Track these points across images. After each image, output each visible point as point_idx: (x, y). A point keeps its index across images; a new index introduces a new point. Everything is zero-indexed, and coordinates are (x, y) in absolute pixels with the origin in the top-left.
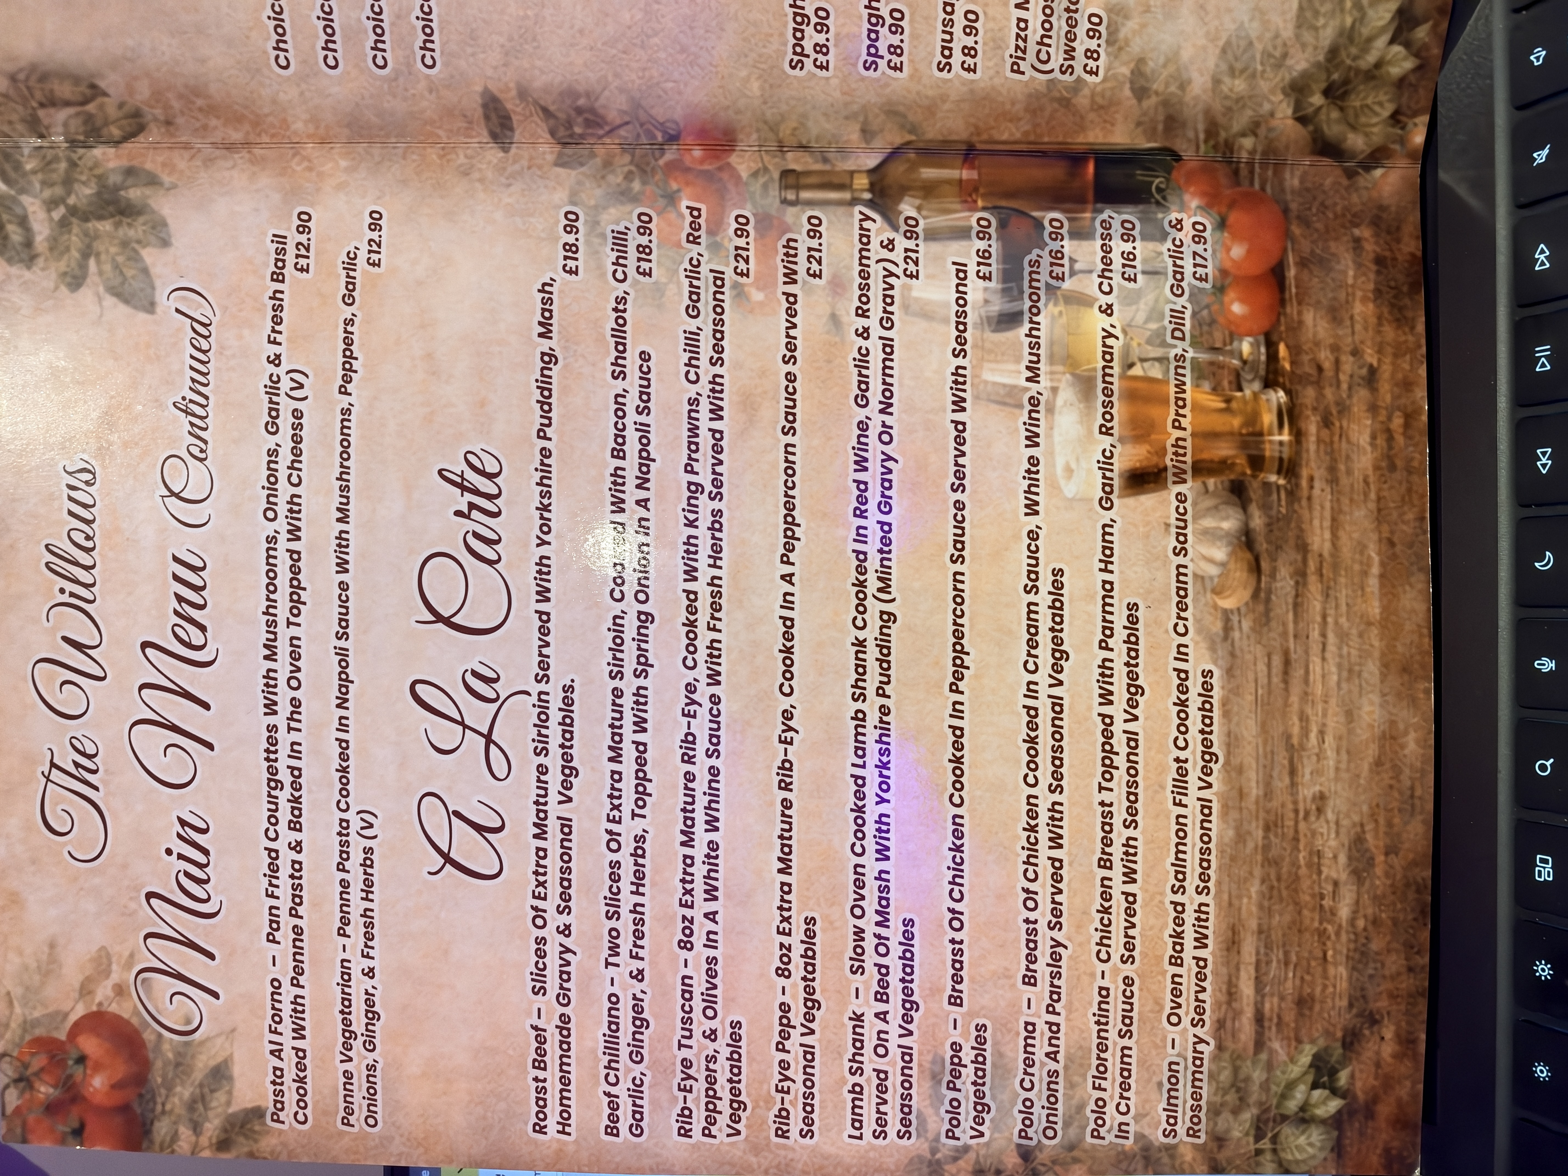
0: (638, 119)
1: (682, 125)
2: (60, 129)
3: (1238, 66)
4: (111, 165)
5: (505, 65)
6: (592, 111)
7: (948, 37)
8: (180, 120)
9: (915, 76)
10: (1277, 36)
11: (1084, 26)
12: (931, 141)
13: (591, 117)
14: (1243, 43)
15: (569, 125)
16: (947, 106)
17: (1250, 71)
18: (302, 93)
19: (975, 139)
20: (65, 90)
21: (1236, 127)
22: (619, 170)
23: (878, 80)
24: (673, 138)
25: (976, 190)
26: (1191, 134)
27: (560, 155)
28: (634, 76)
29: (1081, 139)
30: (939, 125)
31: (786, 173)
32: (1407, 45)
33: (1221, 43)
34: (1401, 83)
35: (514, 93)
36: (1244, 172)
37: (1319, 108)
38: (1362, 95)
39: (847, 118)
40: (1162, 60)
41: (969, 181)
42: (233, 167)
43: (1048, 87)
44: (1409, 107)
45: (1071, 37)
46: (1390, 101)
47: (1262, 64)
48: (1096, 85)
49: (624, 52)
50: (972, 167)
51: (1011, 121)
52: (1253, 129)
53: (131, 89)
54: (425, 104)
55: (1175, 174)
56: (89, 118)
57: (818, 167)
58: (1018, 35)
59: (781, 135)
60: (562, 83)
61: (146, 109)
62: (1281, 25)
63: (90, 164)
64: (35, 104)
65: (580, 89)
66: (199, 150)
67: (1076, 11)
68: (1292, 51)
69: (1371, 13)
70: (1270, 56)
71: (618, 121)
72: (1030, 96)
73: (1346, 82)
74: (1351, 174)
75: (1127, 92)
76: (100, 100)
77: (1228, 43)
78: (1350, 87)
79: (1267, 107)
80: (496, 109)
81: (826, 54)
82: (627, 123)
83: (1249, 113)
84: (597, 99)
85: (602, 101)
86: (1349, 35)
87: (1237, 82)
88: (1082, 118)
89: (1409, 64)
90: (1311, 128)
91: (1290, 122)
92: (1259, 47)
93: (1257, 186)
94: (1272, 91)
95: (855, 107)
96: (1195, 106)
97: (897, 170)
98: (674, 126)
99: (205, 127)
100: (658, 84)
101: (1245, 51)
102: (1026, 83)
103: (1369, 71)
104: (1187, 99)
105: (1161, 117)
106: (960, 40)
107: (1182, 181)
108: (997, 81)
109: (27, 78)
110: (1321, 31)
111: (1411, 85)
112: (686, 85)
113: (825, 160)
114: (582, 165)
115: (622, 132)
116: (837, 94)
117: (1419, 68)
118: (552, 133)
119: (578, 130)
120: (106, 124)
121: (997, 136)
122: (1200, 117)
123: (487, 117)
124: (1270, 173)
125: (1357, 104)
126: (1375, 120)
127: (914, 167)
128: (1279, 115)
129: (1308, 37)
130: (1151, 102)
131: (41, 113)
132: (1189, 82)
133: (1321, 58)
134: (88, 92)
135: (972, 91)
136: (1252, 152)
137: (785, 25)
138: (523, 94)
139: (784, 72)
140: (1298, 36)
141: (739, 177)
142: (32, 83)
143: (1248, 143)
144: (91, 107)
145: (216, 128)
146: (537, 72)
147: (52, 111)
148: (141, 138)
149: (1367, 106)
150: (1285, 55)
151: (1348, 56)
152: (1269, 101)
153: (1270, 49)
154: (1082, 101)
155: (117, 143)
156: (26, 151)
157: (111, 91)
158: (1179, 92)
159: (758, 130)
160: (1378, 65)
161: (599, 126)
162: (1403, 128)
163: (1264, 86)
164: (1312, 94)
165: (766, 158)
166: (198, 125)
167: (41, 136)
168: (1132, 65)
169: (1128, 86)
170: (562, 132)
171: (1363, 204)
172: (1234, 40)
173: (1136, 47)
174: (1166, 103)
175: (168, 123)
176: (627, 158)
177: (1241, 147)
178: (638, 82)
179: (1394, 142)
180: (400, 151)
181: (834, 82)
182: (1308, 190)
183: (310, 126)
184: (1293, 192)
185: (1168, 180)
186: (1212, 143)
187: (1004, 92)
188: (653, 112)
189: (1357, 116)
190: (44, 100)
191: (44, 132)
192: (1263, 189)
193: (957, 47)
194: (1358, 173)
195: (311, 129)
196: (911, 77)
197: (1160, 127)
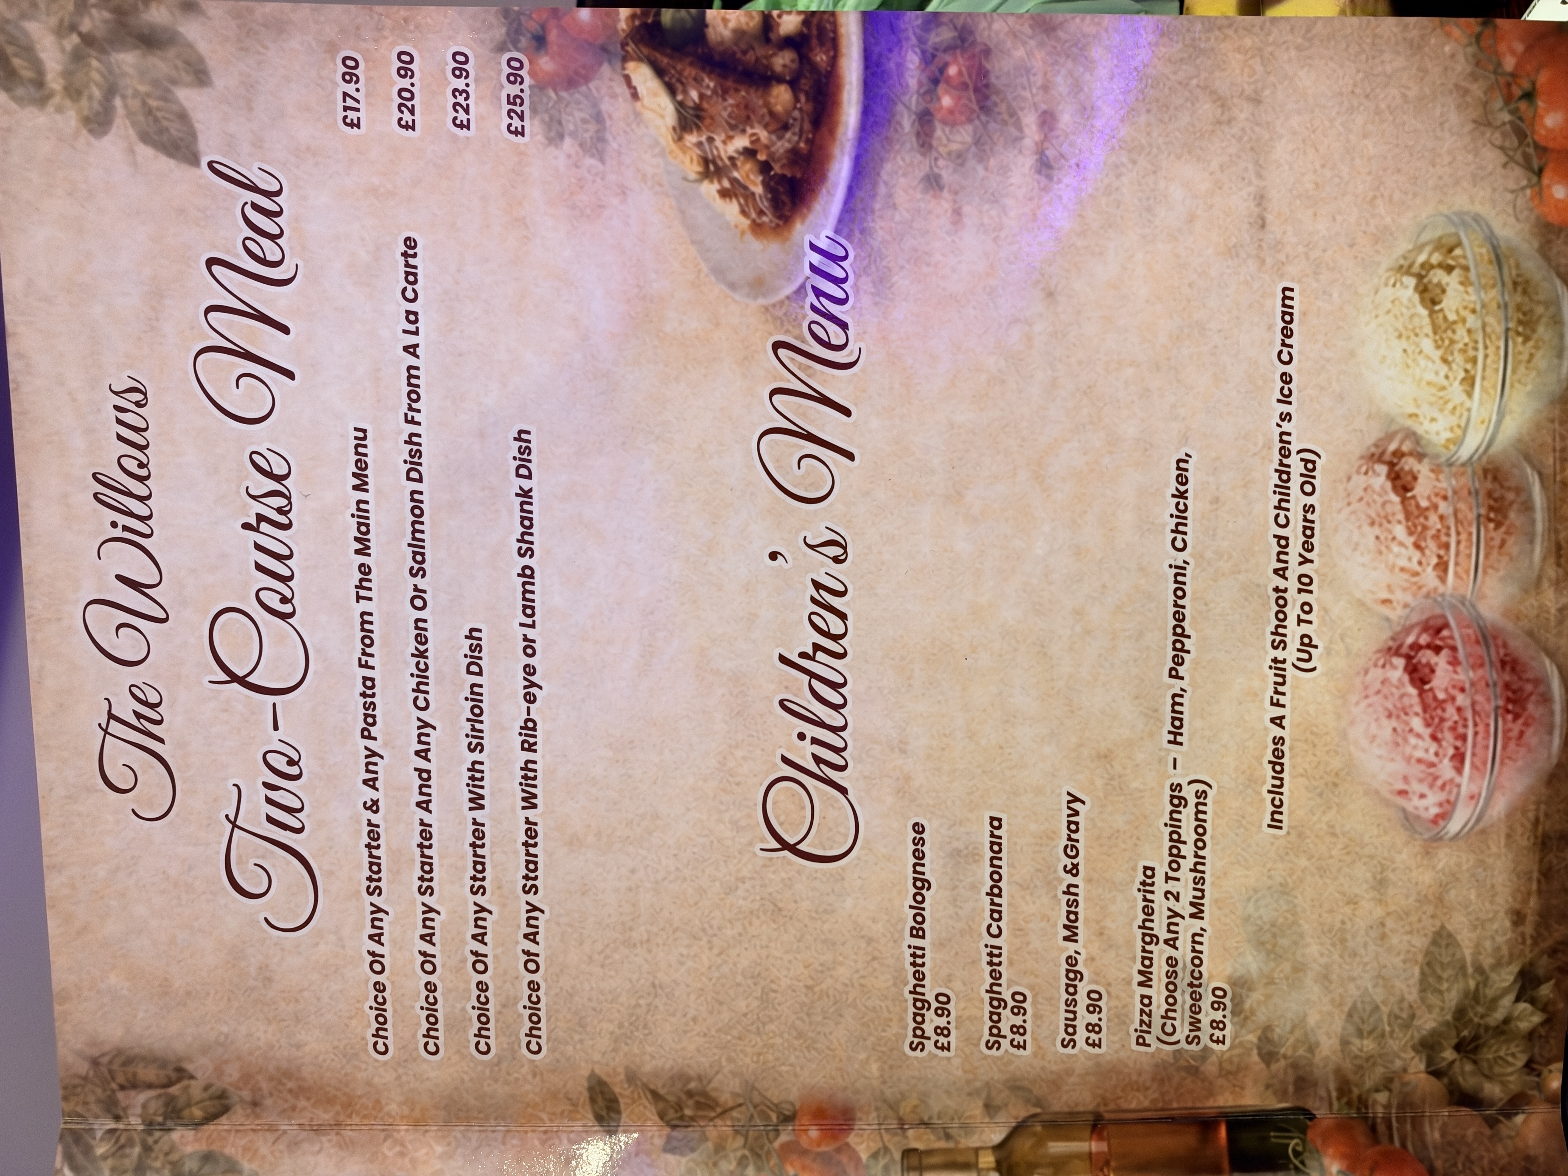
0: (751, 1101)
1: (797, 1107)
2: (139, 1111)
3: (1366, 1028)
4: (189, 1149)
5: (613, 1050)
6: (705, 1094)
7: (1071, 1016)
8: (268, 1102)
9: (1039, 1052)
10: (1402, 1000)
11: (1208, 999)
12: (1056, 1113)
13: (702, 1100)
14: (1368, 1008)
15: (679, 1107)
16: (1072, 1080)
17: (1378, 1031)
18: (399, 1077)
19: (1102, 1109)
20: (149, 1074)
21: (1369, 1084)
22: (732, 1155)
23: (1000, 1058)
24: (788, 1119)
25: (1107, 1163)
26: (1322, 1092)
27: (669, 1139)
28: (748, 1060)
29: (1210, 1103)
30: (1064, 1098)
31: (908, 1153)
32: (1532, 1001)
33: (1346, 1009)
34: (1531, 1035)
35: (622, 1077)
36: (1381, 1128)
37: (1453, 1062)
38: (1494, 1049)
39: (970, 1094)
40: (1288, 1027)
41: (1099, 1154)
42: (320, 1151)
43: (1175, 1057)
44: (1542, 1056)
45: (1195, 1010)
46: (1522, 1052)
47: (1389, 1025)
48: (1223, 1052)
49: (739, 1038)
50: (1101, 1138)
51: (1138, 1090)
52: (1387, 1084)
53: (219, 1072)
54: (528, 1087)
55: (1310, 1134)
56: (171, 1100)
57: (942, 1144)
58: (1142, 1011)
59: (901, 1113)
60: (672, 1068)
61: (232, 1090)
62: (1405, 989)
63: (166, 1148)
64: (114, 1086)
65: (692, 1073)
66: (285, 1132)
67: (1200, 986)
68: (1419, 1013)
69: (1494, 976)
70: (1397, 1017)
71: (731, 1103)
72: (1157, 1065)
73: (1476, 1037)
74: (1492, 1122)
75: (1255, 1057)
76: (185, 1082)
77: (1354, 1008)
78: (1481, 1041)
79: (1398, 1064)
80: (602, 1093)
81: (948, 1036)
82: (740, 1105)
83: (1380, 1070)
84: (709, 1082)
85: (714, 1084)
86: (1475, 997)
87: (1366, 1042)
88: (1211, 1083)
89: (1537, 1019)
90: (1446, 1080)
91: (1423, 1076)
92: (1385, 1010)
93: (1397, 1143)
94: (1403, 1049)
95: (978, 1084)
96: (1325, 1066)
97: (1024, 1145)
98: (790, 1107)
99: (294, 1108)
100: (774, 1067)
101: (1370, 1015)
102: (1153, 1055)
103: (1498, 1027)
104: (1317, 1059)
105: (1291, 1079)
106: (1084, 1017)
107: (1319, 1142)
108: (1123, 1054)
109: (110, 1062)
110: (1446, 994)
111: (1540, 1037)
112: (802, 1068)
113: (948, 1137)
114: (693, 1150)
115: (735, 1114)
116: (960, 1073)
117: (1546, 1022)
118: (662, 1116)
119: (688, 1112)
120: (189, 1105)
121: (1124, 1105)
122: (1331, 1077)
123: (593, 1100)
124: (1409, 1127)
125: (1490, 1056)
126: (1510, 1070)
127: (1041, 1142)
128: (1412, 1070)
129: (1433, 999)
130: (1280, 1065)
131: (120, 1095)
132: (1318, 1044)
133: (1449, 1017)
134: (174, 1076)
135: (1098, 1064)
136: (1387, 1106)
137: (906, 1010)
138: (631, 1078)
139: (905, 1054)
140: (1423, 1000)
141: (859, 1159)
142: (115, 1066)
143: (1382, 1097)
144: (174, 1090)
145: (304, 1109)
146: (648, 1058)
147: (133, 1093)
148: (224, 1120)
149: (1500, 1058)
150: (1413, 1017)
151: (1476, 1015)
152: (1399, 1057)
153: (1397, 1011)
154: (1210, 1068)
155: (197, 1125)
156: (99, 1134)
157: (199, 1075)
158: (1309, 1055)
159: (877, 1109)
160: (1507, 1021)
161: (712, 1108)
162: (1539, 1075)
163: (1393, 1045)
164: (1443, 1049)
165: (886, 1137)
166: (286, 1106)
167: (117, 1118)
168: (1259, 1033)
169: (1255, 1052)
170: (671, 1114)
171: (1510, 1155)
172: (1359, 1004)
173: (1262, 1017)
174: (1295, 1066)
175: (255, 1104)
176: (740, 1141)
177: (1375, 1102)
178: (753, 1066)
179: (1532, 1089)
180: (500, 1136)
181: (956, 1062)
182: (1450, 1144)
183: (404, 1107)
184: (1435, 1147)
185: (1304, 1141)
186: (1345, 1100)
187: (1131, 1064)
188: (768, 1094)
189: (1491, 1068)
190: (125, 1083)
191: (121, 1113)
192: (1404, 1145)
193: (1080, 1024)
194: (1499, 1121)
195: (406, 1110)
196: (1035, 1054)
197: (1291, 1089)
